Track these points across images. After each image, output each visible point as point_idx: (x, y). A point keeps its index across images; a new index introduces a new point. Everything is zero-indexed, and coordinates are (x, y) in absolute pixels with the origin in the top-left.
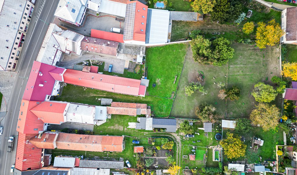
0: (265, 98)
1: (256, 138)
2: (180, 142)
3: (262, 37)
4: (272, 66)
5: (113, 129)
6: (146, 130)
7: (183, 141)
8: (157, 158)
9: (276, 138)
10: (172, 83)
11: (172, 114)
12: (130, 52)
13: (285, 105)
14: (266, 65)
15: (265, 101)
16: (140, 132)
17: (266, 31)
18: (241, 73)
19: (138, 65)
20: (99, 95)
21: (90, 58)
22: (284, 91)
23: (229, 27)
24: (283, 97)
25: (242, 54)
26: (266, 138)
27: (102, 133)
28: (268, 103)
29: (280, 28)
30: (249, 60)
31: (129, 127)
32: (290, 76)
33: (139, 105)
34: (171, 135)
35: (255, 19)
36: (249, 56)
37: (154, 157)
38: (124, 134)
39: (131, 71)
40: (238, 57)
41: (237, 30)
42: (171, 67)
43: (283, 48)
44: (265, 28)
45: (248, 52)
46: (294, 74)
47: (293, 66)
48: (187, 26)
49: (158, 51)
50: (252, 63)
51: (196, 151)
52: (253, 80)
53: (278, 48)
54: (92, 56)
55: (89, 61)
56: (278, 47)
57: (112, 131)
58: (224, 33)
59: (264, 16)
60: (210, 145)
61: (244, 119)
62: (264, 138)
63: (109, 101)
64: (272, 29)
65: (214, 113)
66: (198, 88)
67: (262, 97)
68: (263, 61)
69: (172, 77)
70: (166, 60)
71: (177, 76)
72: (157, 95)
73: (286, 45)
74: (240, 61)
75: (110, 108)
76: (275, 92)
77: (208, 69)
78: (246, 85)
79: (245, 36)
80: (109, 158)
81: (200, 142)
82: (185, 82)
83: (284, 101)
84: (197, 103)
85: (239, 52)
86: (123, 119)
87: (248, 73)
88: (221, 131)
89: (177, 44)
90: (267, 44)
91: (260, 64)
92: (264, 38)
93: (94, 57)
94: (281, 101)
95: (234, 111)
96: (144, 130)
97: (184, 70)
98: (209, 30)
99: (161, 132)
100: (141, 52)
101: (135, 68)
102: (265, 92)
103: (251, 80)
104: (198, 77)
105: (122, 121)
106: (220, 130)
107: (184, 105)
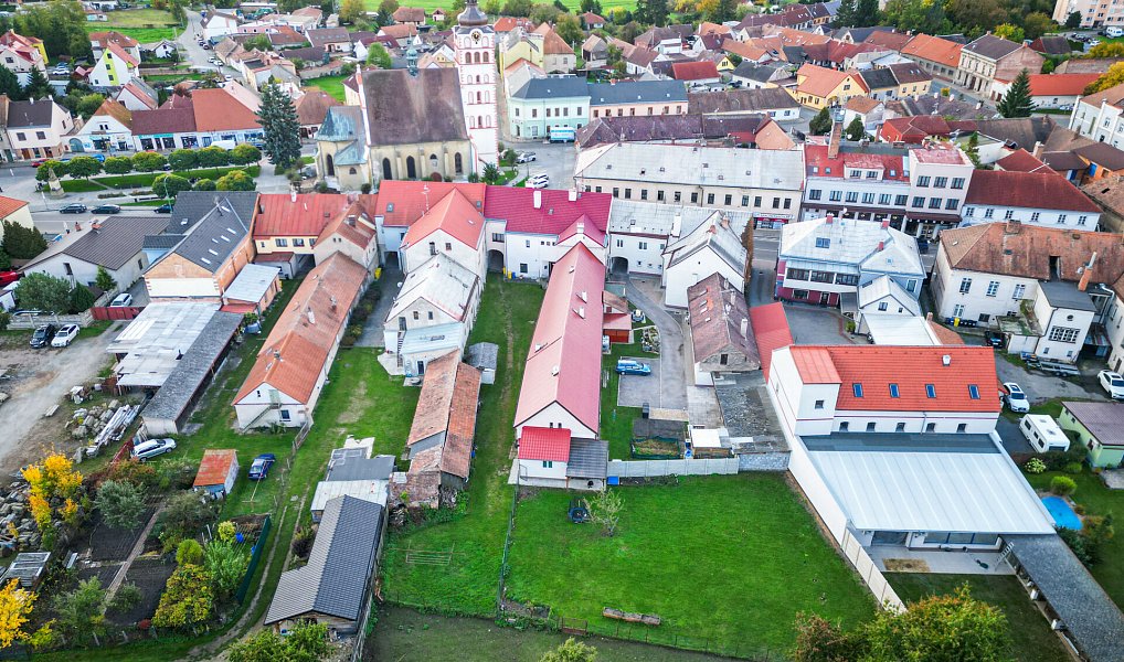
5: (352, 395)
6: (321, 484)
8: (127, 564)
10: (607, 599)
11: (394, 617)
21: (660, 326)
27: (341, 369)
31: (351, 440)
39: (641, 430)
42: (712, 591)
49: (787, 524)
57: (341, 392)
71: (660, 628)
86: (395, 419)
96: (318, 479)
105: (384, 419)
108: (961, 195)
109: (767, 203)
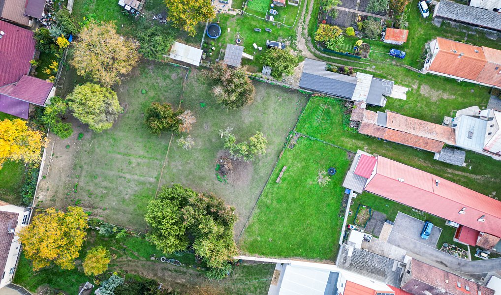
0: (98, 93)
1: (133, 11)
2: (299, 36)
3: (72, 234)
4: (64, 161)
5: (443, 92)
6: (372, 76)
7: (292, 36)
8: (356, 11)
9: (89, 5)
10: (291, 169)
11: (304, 99)
12: (376, 260)
13: (56, 70)
14: (75, 167)
15: (97, 87)
16: (384, 75)
17: (60, 246)
18: (134, 161)
19: (360, 226)
20: (464, 174)
21: (470, 263)
22: (51, 100)
23: (137, 269)
24: (54, 88)
25: (121, 203)
26: (111, 8)
27: (470, 88)
28: (91, 81)
29: (27, 248)
30: (110, 185)
31: (406, 89)
32: (31, 132)
33: (378, 135)
34: (315, 54)
35: (76, 277)
36: (107, 194)
37: (363, 14)
38: (420, 75)
39: (378, 215)
40: (133, 197)
41: (121, 259)
42: (285, 205)
43: (29, 199)
44: (61, 253)
45: (109, 204)
46: (21, 133)
47: (18, 153)
48: (230, 293)
49: (307, 248)
50: (105, 178)
51: (269, 10)
52: (111, 140)
53: (39, 200)
54: (463, 269)
55: (474, 258)
56: (40, 203)
57: (448, 87)
58: (153, 258)
59: (54, 279)
60: (236, 18)
61: (150, 58)
62: (116, 8)
63: (447, 157)
64: (46, 250)
65: (217, 81)
66: (239, 146)
67: (102, 98)
68: (79, 177)
69: (286, 182)
70: (295, 224)
71: (275, 182)
72: (329, 147)
73: (20, 203)
74: (129, 186)
75: (449, 139)
76: (70, 103)
77: (204, 183)
78: (128, 131)
79: (106, 241)
80: (464, 31)
81: (256, 27)
82: (261, 164)
83: (54, 80)
84: (245, 113)
85: (127, 208)
86: (417, 111)
87: (119, 156)
88: (205, 43)
89: (262, 254)
90: (63, 214)
91: (87, 171)
92: (67, 230)
93: (459, 264)
94: (62, 82)
95: (168, 81)
96: (375, 76)
97: (258, 192)
98: (185, 273)
99: (337, 64)
100: (350, 254)
101: (369, 219)
102: (93, 107)
103: (115, 140)
104: (230, 170)
105: (419, 104)
106: (205, 45)
107: (272, 115)
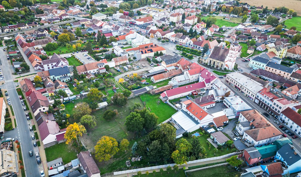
108: (281, 111)
109: (251, 94)
